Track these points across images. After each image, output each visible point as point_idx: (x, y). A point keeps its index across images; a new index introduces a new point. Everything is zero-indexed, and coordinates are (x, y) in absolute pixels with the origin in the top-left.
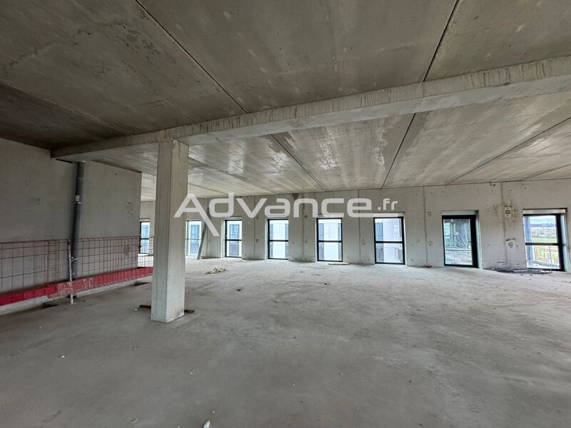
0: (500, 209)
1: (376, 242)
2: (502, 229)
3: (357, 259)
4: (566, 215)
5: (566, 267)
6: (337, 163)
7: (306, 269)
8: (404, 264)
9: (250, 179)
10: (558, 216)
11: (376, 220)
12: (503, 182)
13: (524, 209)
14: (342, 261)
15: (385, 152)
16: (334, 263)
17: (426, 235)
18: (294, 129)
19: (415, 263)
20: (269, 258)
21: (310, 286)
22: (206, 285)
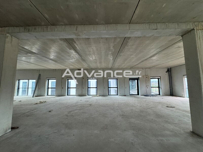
0: (145, 76)
1: (109, 88)
2: (145, 83)
3: (102, 94)
4: (160, 78)
5: (160, 94)
6: (96, 57)
7: (83, 99)
8: (118, 95)
9: (58, 61)
10: (158, 79)
11: (109, 80)
12: (146, 68)
13: (151, 77)
14: (97, 95)
15: (113, 54)
16: (94, 96)
17: (124, 85)
18: (76, 37)
19: (121, 95)
20: (68, 95)
21: (84, 106)
22: (33, 110)
